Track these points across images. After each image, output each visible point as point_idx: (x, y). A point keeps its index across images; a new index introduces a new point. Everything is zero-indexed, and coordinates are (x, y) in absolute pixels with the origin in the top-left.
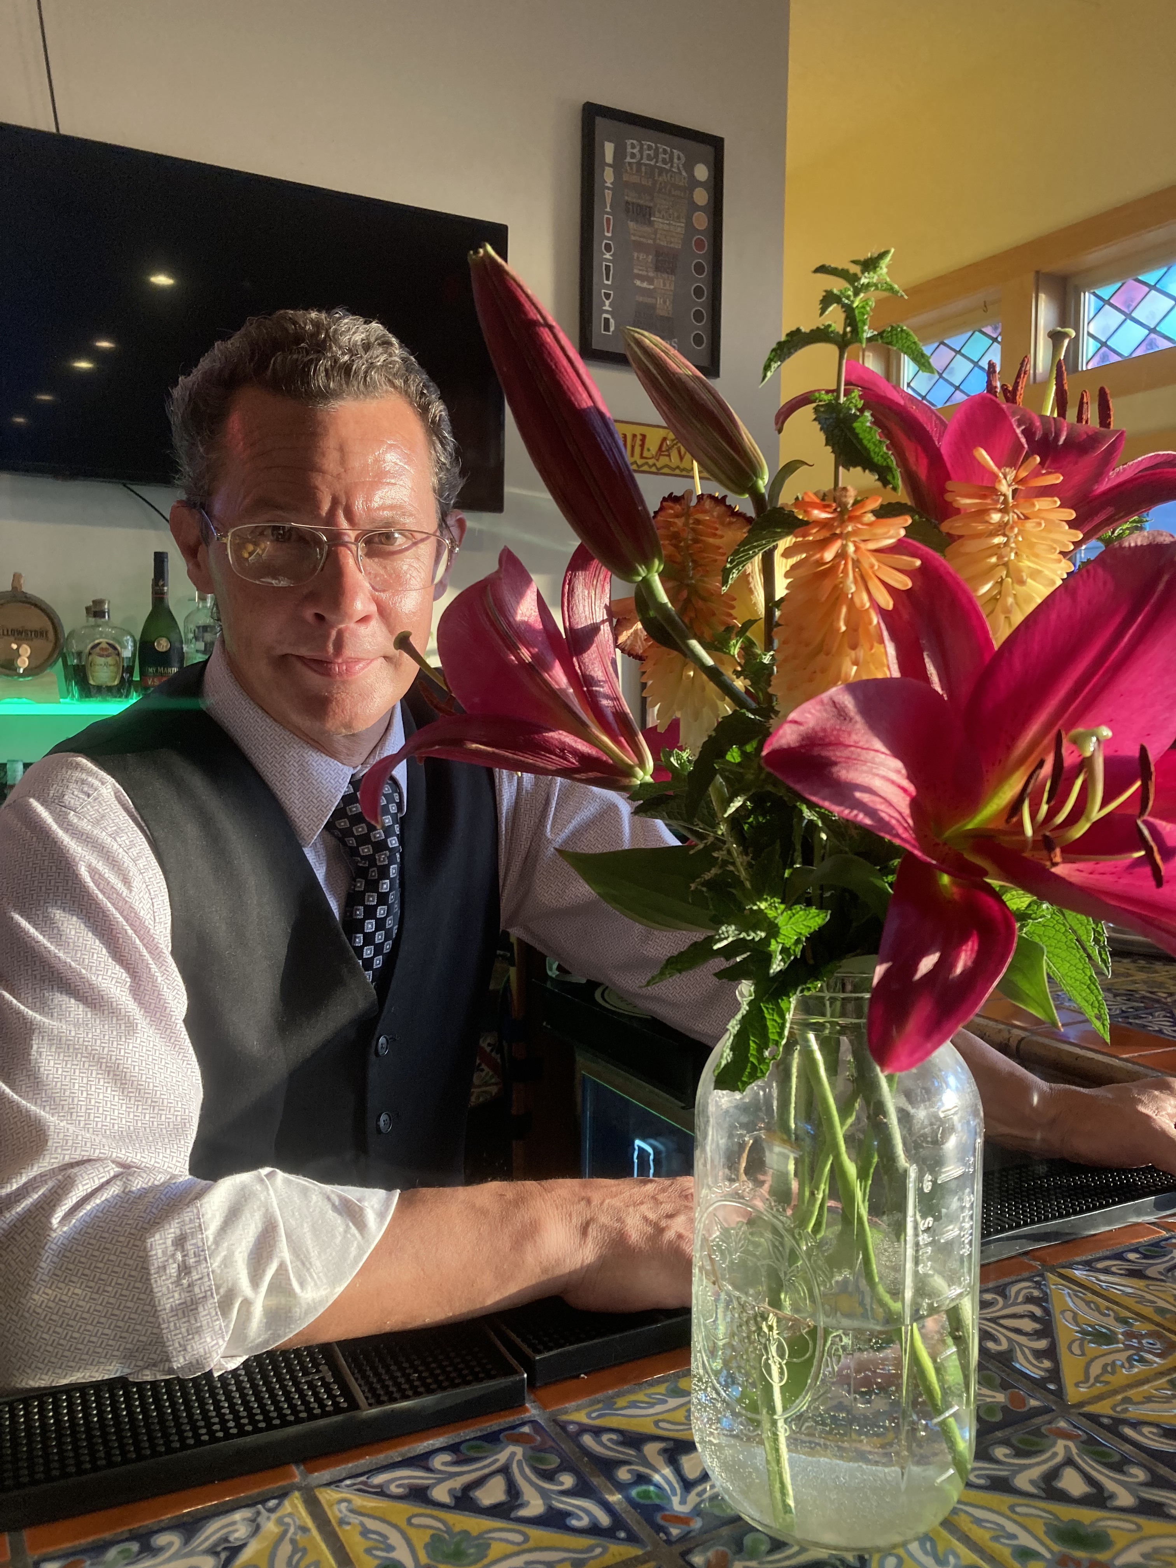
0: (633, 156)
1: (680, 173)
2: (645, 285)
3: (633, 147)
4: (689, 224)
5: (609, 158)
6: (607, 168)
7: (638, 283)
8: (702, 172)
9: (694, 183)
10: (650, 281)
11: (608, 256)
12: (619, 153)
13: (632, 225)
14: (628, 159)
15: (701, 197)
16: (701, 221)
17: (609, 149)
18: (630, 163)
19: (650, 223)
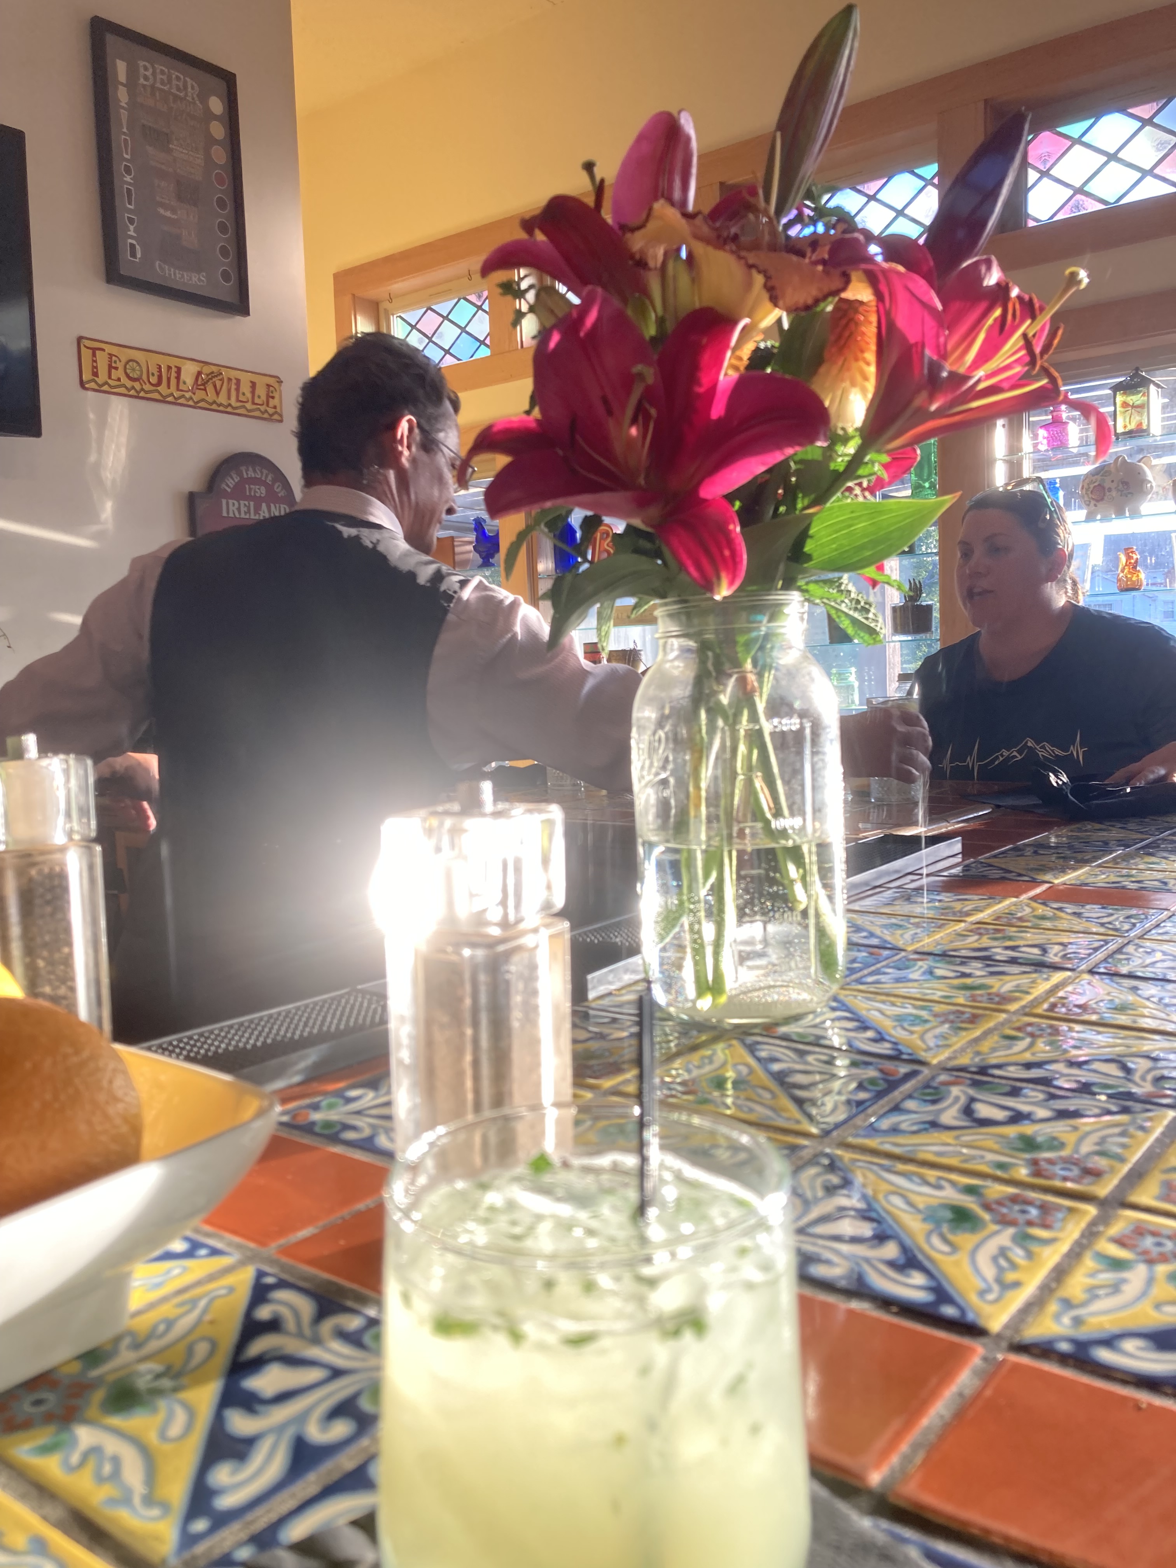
0: (146, 78)
1: (195, 103)
2: (168, 214)
3: (146, 69)
4: (208, 158)
5: (122, 77)
6: (120, 87)
7: (161, 211)
8: (216, 105)
9: (209, 116)
10: (174, 211)
11: (128, 179)
12: (132, 72)
13: (150, 149)
14: (142, 81)
15: (218, 130)
16: (220, 155)
17: (121, 67)
18: (144, 86)
19: (169, 151)
